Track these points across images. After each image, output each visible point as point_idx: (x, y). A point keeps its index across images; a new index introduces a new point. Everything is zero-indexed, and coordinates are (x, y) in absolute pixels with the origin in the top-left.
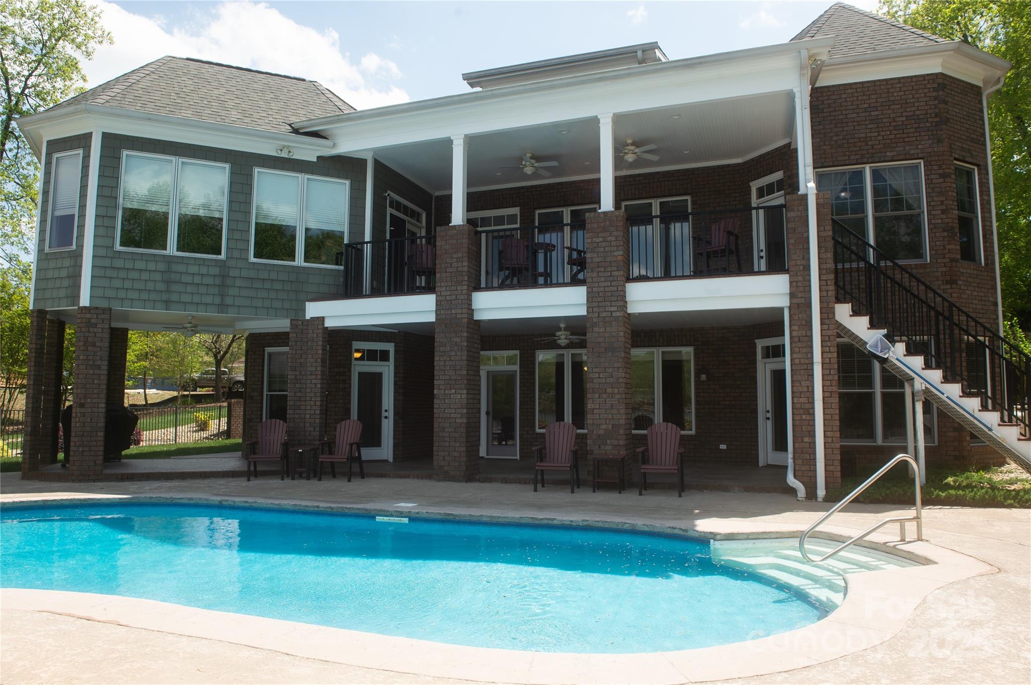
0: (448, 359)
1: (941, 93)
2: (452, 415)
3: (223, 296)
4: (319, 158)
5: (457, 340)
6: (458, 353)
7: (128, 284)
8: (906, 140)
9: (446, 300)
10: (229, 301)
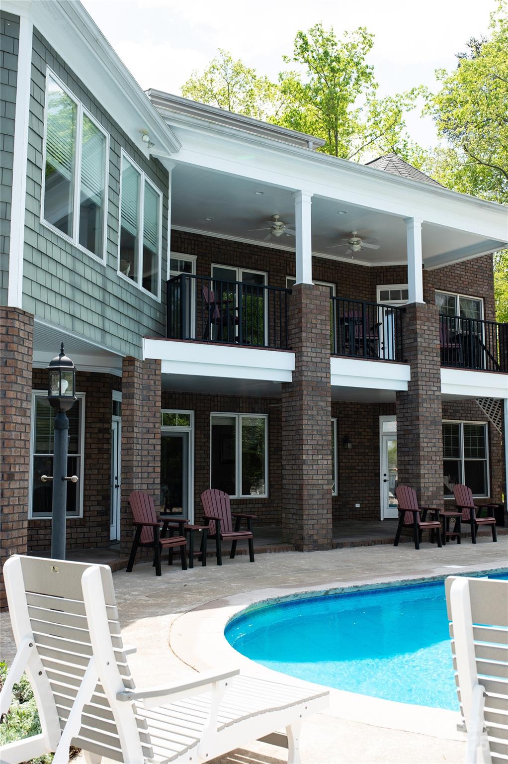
0: (315, 423)
2: (320, 482)
3: (103, 317)
5: (323, 404)
6: (324, 418)
8: (477, 282)
9: (312, 361)
10: (107, 325)
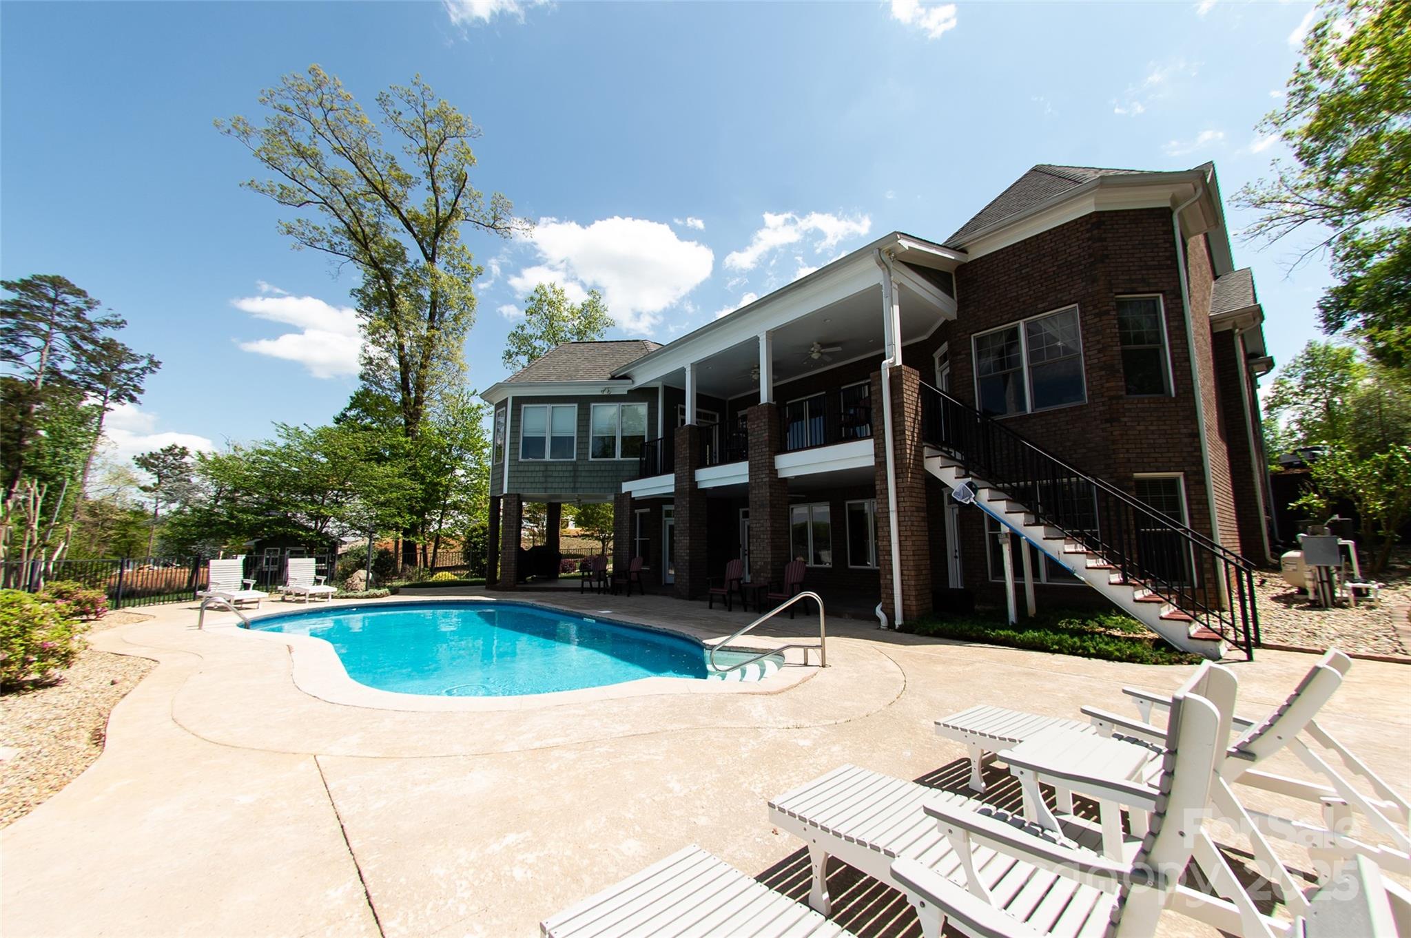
1: (1095, 232)
3: (575, 482)
4: (628, 391)
7: (526, 480)
8: (1058, 288)
10: (578, 485)
